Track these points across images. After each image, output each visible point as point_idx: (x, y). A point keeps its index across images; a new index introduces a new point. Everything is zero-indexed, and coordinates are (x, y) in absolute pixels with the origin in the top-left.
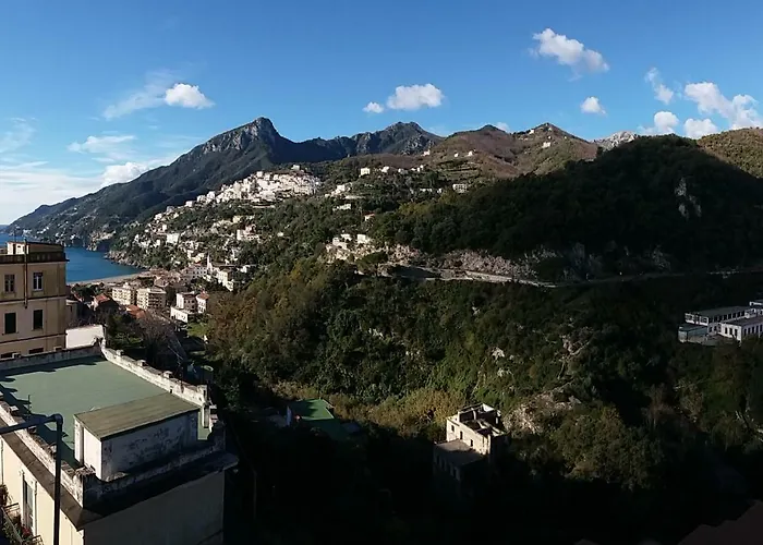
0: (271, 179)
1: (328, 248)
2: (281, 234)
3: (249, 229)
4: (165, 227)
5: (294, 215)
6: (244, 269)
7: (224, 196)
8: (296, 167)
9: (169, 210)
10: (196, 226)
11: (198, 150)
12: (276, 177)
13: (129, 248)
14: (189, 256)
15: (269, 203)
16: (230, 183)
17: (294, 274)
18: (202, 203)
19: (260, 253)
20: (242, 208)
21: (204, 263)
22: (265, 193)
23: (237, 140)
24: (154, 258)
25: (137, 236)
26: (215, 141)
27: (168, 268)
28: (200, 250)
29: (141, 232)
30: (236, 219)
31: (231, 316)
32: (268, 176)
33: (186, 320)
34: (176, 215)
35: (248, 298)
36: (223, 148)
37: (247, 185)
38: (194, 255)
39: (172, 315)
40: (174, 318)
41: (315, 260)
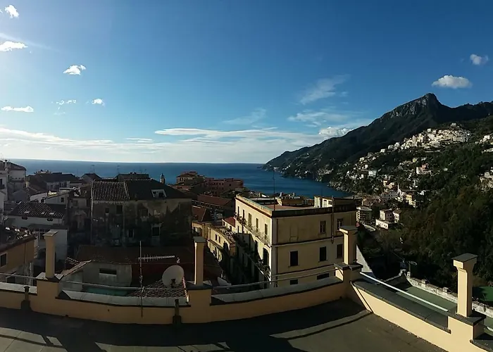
0: (437, 133)
1: (481, 180)
2: (446, 169)
3: (424, 166)
4: (366, 166)
5: (454, 157)
6: (422, 193)
7: (406, 145)
8: (454, 124)
9: (370, 155)
10: (387, 165)
11: (387, 116)
12: (440, 132)
13: (343, 180)
14: (385, 185)
15: (436, 149)
16: (409, 137)
17: (459, 197)
18: (391, 150)
19: (432, 182)
20: (418, 152)
21: (395, 189)
22: (433, 142)
23: (413, 109)
24: (360, 187)
25: (348, 172)
26: (398, 109)
27: (371, 193)
28: (391, 181)
29: (351, 169)
30: (414, 160)
31: (418, 226)
32: (435, 131)
33: (387, 228)
34: (374, 158)
35: (429, 214)
36: (403, 114)
37: (421, 138)
38: (388, 184)
39: (377, 224)
40: (378, 226)
41: (473, 188)
